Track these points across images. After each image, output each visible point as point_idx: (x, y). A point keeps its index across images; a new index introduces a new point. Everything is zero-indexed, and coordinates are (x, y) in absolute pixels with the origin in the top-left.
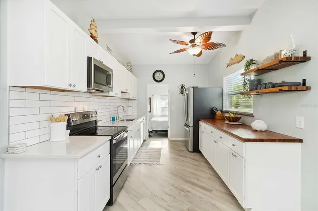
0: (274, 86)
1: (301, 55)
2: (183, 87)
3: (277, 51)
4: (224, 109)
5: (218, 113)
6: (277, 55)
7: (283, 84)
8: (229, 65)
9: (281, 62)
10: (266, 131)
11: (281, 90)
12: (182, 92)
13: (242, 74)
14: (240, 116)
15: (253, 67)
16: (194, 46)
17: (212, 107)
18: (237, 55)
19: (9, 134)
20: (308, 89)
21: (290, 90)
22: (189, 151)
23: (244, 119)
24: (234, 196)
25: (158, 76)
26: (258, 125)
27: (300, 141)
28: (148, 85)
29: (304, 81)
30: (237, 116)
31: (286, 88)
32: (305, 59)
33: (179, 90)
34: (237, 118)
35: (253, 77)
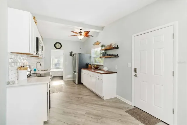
0: (110, 55)
1: (117, 47)
2: (71, 52)
3: (111, 43)
4: (92, 64)
5: (90, 65)
6: (111, 45)
7: (112, 55)
8: (94, 45)
9: (112, 48)
10: (107, 71)
11: (112, 57)
12: (71, 55)
13: (100, 50)
14: (98, 66)
15: (103, 48)
16: (81, 35)
17: (87, 62)
18: (97, 41)
19: (8, 76)
20: (118, 57)
21: (114, 57)
22: (76, 84)
23: (100, 67)
24: (98, 96)
25: (58, 46)
26: (105, 69)
27: (116, 73)
28: (52, 50)
29: (117, 54)
30: (97, 66)
31: (113, 56)
32: (117, 48)
33: (70, 54)
34: (98, 67)
35: (103, 51)
